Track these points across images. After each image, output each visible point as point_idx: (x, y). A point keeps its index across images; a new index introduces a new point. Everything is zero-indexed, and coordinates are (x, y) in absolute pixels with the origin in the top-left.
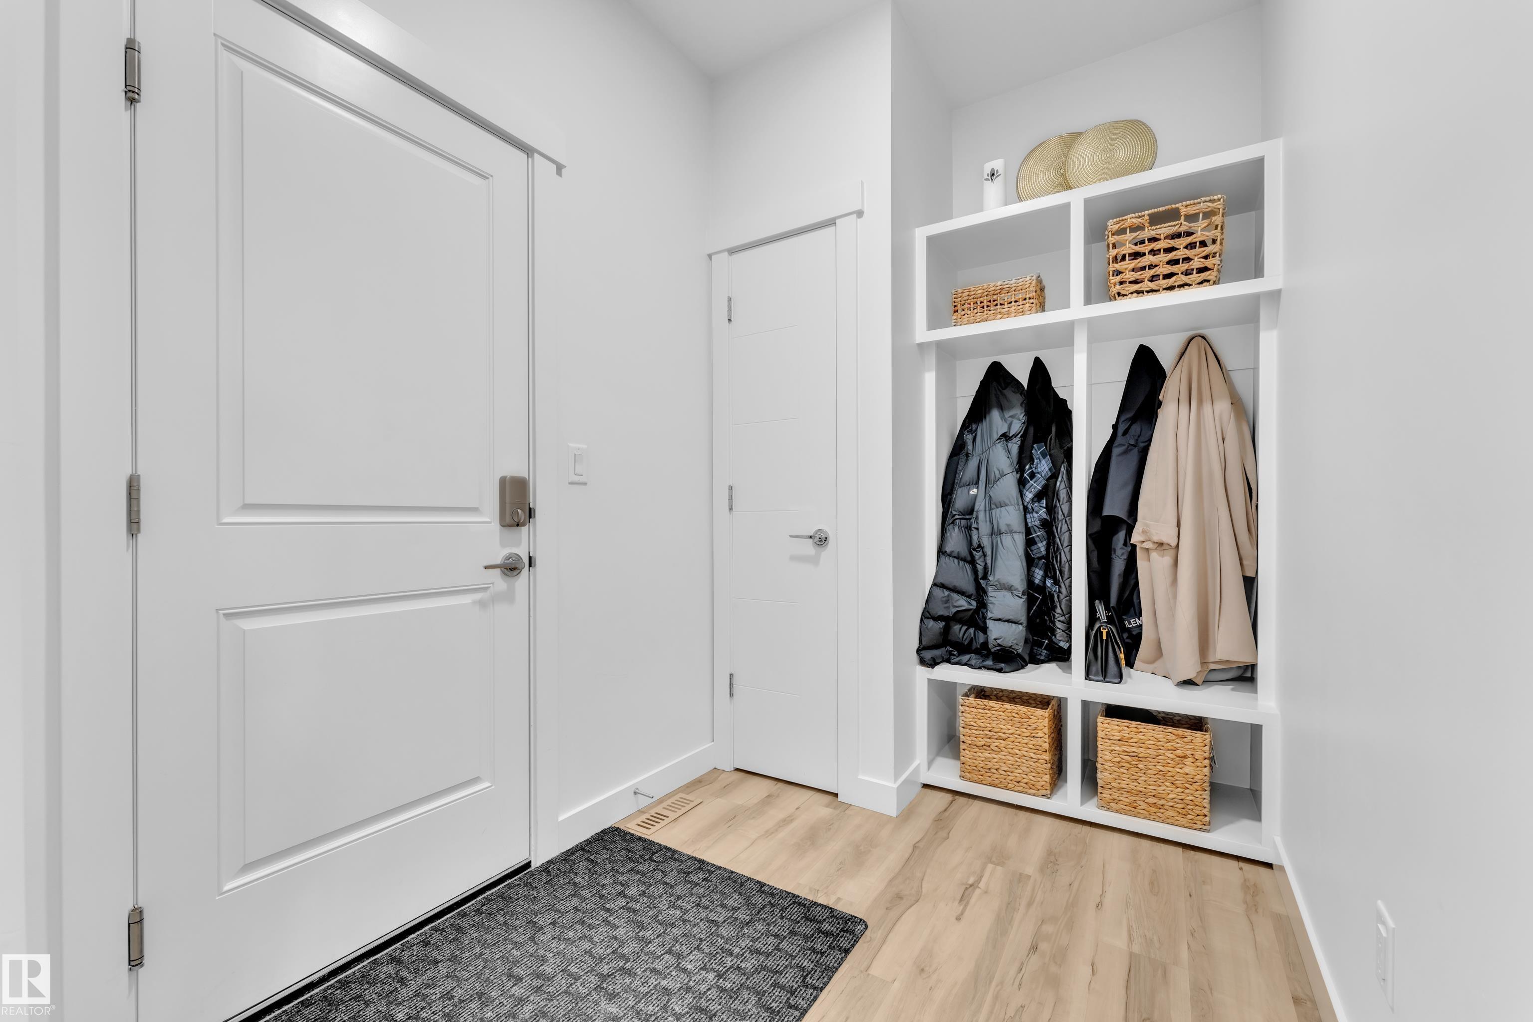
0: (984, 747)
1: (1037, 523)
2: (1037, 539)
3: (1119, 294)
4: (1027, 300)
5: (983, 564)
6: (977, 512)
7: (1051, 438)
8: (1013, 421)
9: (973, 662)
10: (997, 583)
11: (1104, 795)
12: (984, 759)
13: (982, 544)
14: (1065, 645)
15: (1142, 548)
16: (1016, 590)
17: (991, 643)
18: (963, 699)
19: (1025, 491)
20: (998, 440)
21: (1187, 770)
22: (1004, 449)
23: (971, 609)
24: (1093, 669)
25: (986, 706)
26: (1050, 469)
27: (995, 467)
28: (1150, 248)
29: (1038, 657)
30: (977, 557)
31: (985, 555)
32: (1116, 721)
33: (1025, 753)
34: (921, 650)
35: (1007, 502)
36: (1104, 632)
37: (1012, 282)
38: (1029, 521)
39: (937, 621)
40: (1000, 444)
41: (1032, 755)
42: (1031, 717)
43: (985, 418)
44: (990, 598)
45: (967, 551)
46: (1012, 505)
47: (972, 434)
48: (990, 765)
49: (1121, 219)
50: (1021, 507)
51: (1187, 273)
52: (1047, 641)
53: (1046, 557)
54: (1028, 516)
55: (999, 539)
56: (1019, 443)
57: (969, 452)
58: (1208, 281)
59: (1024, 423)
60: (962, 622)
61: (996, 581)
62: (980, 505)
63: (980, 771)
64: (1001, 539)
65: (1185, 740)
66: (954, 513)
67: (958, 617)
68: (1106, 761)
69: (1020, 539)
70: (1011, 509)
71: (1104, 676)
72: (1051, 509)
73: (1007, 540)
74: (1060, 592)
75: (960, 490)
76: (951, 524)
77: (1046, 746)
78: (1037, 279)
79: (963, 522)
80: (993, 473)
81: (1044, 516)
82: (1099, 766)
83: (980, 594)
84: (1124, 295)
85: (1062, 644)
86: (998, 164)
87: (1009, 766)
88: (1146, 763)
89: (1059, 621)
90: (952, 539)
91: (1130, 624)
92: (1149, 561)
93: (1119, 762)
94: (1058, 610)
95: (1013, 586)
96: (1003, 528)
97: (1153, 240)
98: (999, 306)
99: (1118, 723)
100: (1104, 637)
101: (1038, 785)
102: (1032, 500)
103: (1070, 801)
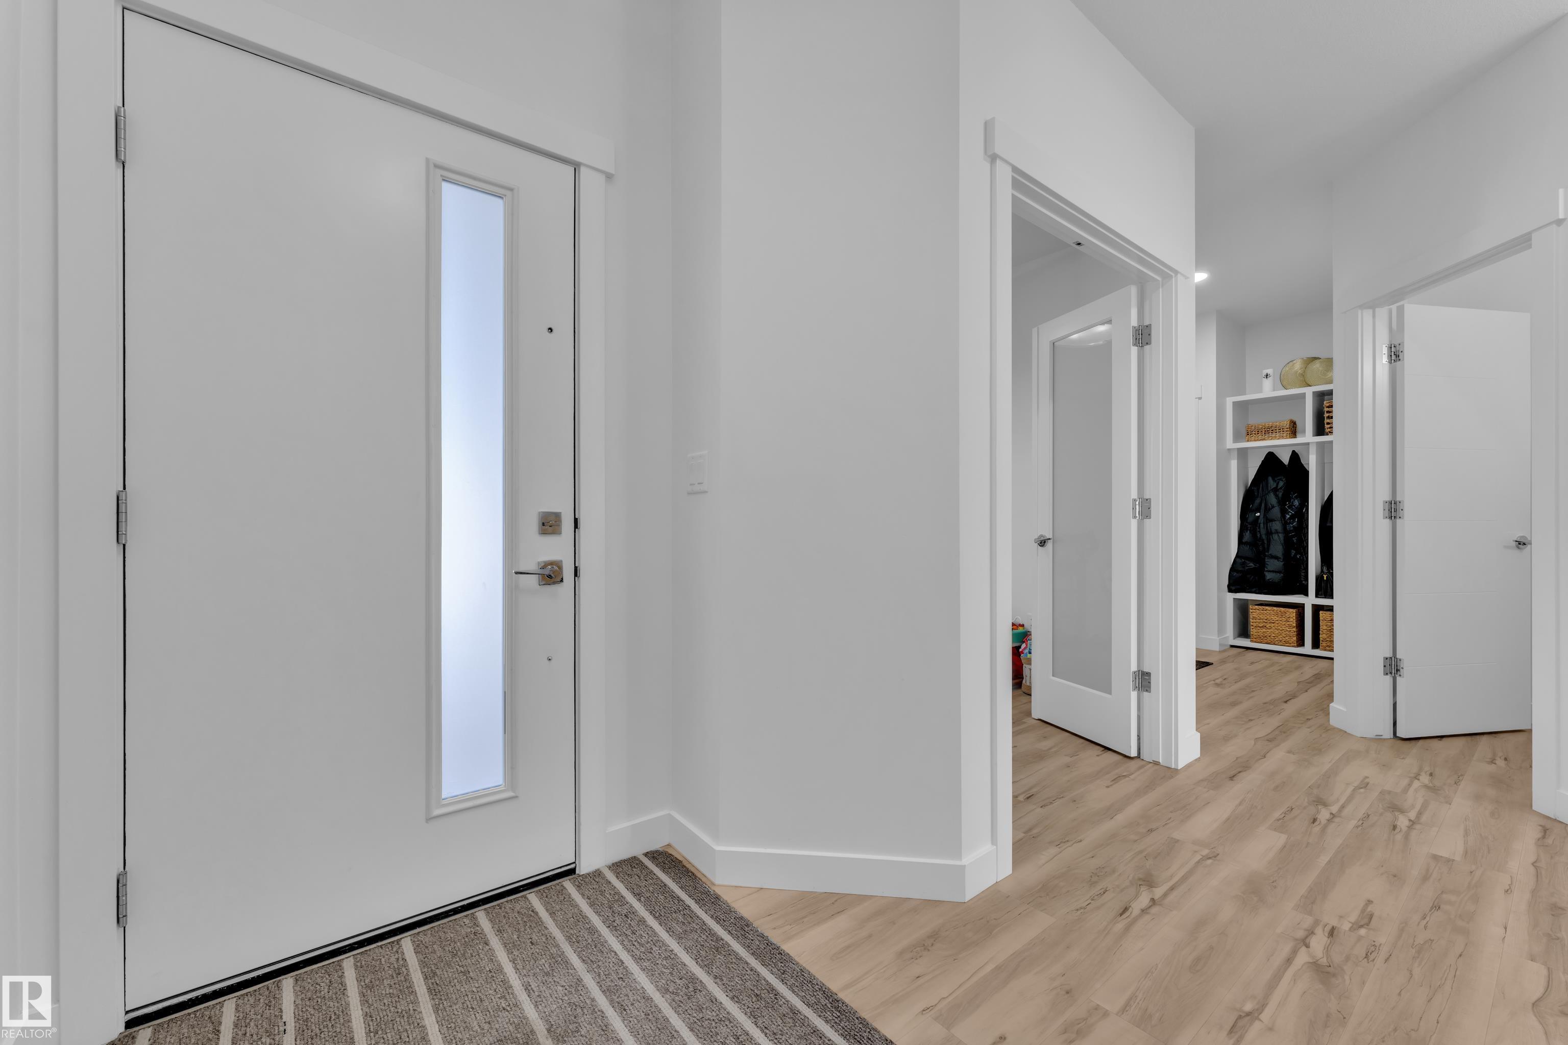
0: (1264, 627)
1: (1292, 529)
2: (1292, 536)
4: (1286, 432)
5: (1262, 547)
6: (1260, 524)
8: (1280, 482)
9: (1258, 591)
10: (1270, 556)
12: (1263, 632)
13: (1262, 538)
14: (1305, 583)
16: (1280, 558)
17: (1266, 583)
18: (1251, 607)
19: (1286, 514)
20: (1271, 490)
22: (1274, 495)
23: (1256, 568)
24: (1319, 592)
25: (1265, 608)
26: (1300, 504)
27: (1270, 503)
29: (1292, 590)
30: (1260, 544)
31: (1263, 543)
33: (1284, 629)
34: (1230, 586)
35: (1276, 519)
36: (1325, 577)
37: (1278, 423)
38: (1288, 528)
39: (1238, 573)
40: (1272, 492)
41: (1288, 629)
42: (1287, 613)
43: (1265, 479)
44: (1266, 563)
45: (1254, 541)
46: (1278, 521)
47: (1258, 487)
48: (1266, 635)
49: (1330, 402)
50: (1283, 522)
52: (1296, 584)
53: (1297, 544)
54: (1287, 525)
55: (1271, 536)
56: (1283, 492)
57: (1256, 496)
59: (1286, 483)
62: (1261, 521)
63: (1261, 637)
66: (1247, 524)
67: (1252, 571)
68: (1324, 629)
69: (1282, 537)
70: (1277, 523)
71: (1320, 598)
72: (1299, 523)
73: (1275, 537)
76: (1245, 529)
77: (1295, 625)
78: (1291, 423)
79: (1253, 529)
80: (1269, 506)
81: (1296, 526)
82: (1320, 632)
83: (1261, 562)
85: (1303, 583)
86: (1270, 371)
87: (1276, 635)
89: (1303, 572)
90: (1246, 536)
93: (1330, 629)
94: (1302, 567)
95: (1278, 557)
96: (1273, 531)
98: (1270, 434)
100: (1325, 579)
101: (1290, 642)
102: (1290, 519)
103: (1307, 649)
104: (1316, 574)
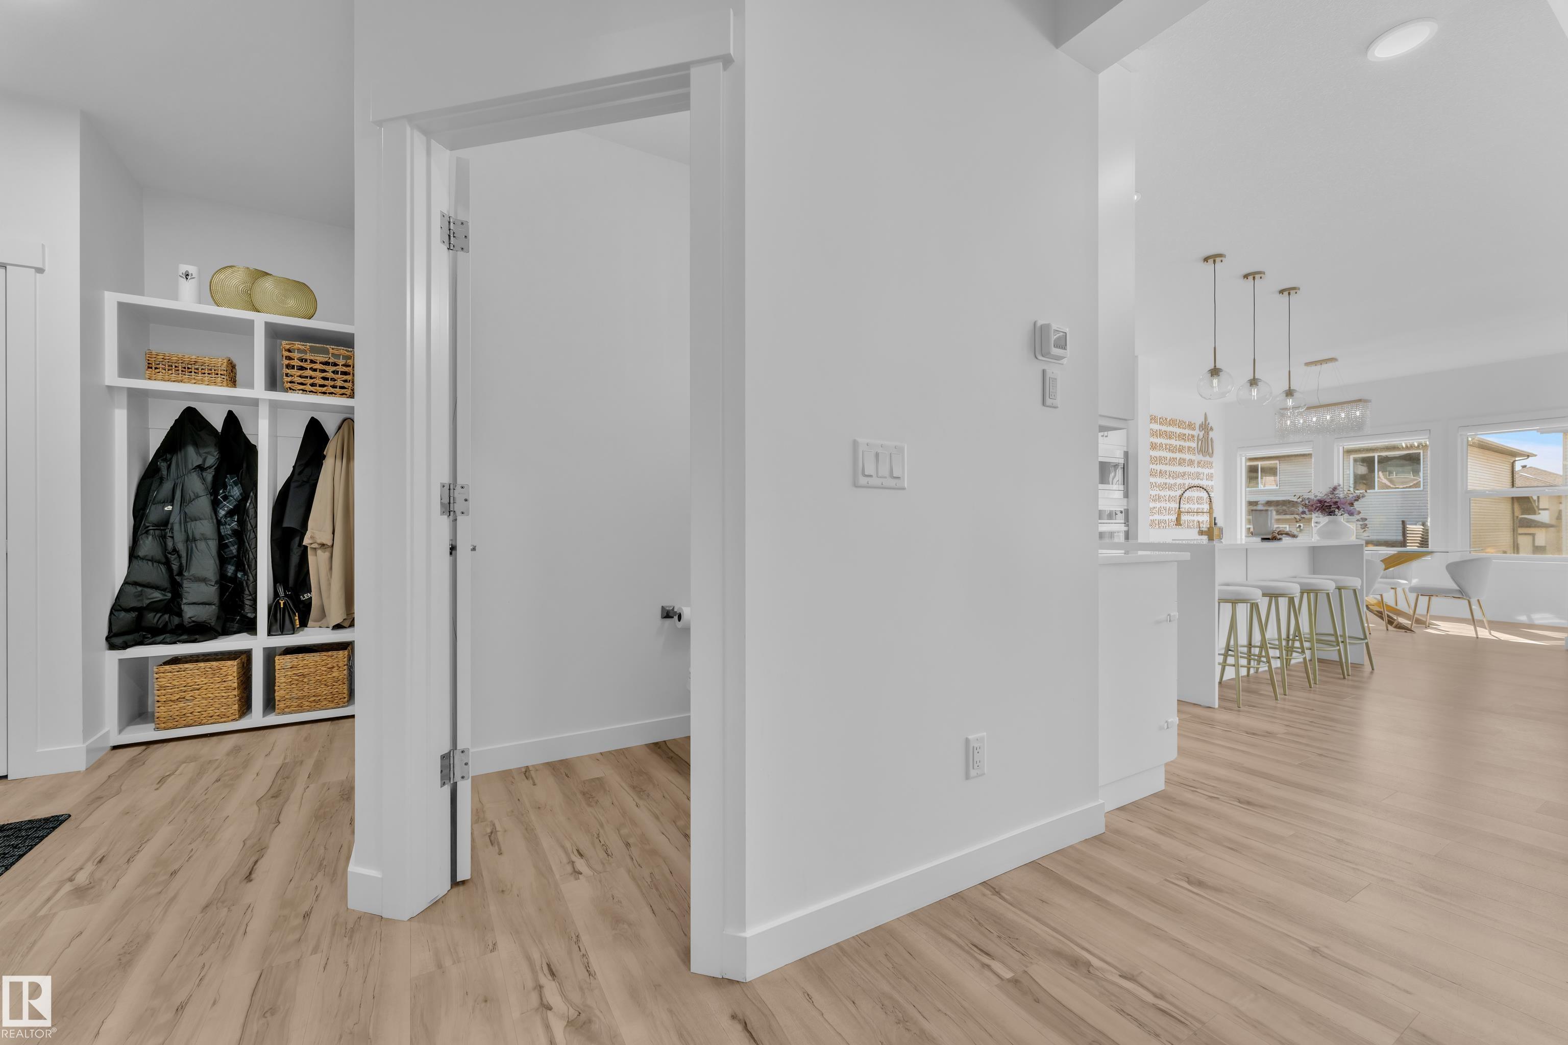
0: (179, 700)
1: (230, 532)
2: (229, 544)
3: (290, 389)
4: (219, 375)
5: (178, 564)
6: (172, 524)
7: (242, 472)
8: (207, 456)
9: (168, 640)
10: (191, 577)
11: (280, 706)
12: (178, 709)
13: (177, 548)
14: (250, 615)
15: (311, 548)
16: (210, 580)
17: (186, 623)
18: (157, 668)
19: (218, 509)
20: (193, 469)
21: (334, 675)
22: (199, 476)
23: (166, 599)
24: (274, 628)
25: (181, 669)
26: (241, 494)
27: (190, 490)
28: (311, 366)
29: (231, 629)
30: (172, 559)
31: (180, 557)
32: (289, 656)
33: (217, 695)
34: (111, 637)
35: (202, 516)
36: (282, 603)
37: (205, 359)
38: (222, 531)
39: (129, 612)
40: (195, 473)
41: (223, 694)
42: (222, 668)
43: (180, 451)
44: (185, 589)
45: (160, 553)
46: (206, 519)
47: (167, 462)
48: (185, 711)
49: (291, 342)
50: (215, 521)
51: (334, 387)
52: (238, 618)
53: (238, 556)
54: (222, 527)
55: (194, 545)
56: (213, 473)
57: (164, 477)
58: (346, 395)
59: (218, 459)
60: (156, 611)
61: (191, 576)
62: (175, 519)
63: (174, 719)
64: (195, 544)
65: (333, 657)
66: (147, 525)
67: (153, 607)
68: (281, 683)
69: (213, 545)
70: (205, 522)
71: (282, 631)
72: (242, 523)
73: (201, 545)
74: (248, 579)
75: (153, 507)
76: (144, 533)
77: (236, 685)
78: (227, 363)
79: (157, 532)
80: (188, 495)
81: (236, 527)
82: (276, 688)
83: (176, 589)
84: (293, 390)
85: (249, 615)
86: (192, 269)
87: (203, 707)
88: (308, 678)
89: (247, 599)
90: (145, 546)
91: (304, 597)
92: (316, 555)
93: (290, 682)
94: (247, 592)
95: (206, 578)
96: (198, 536)
97: (312, 362)
98: (193, 374)
99: (289, 657)
100: (282, 606)
101: (228, 714)
102: (225, 516)
103: (257, 717)
104: (268, 602)
